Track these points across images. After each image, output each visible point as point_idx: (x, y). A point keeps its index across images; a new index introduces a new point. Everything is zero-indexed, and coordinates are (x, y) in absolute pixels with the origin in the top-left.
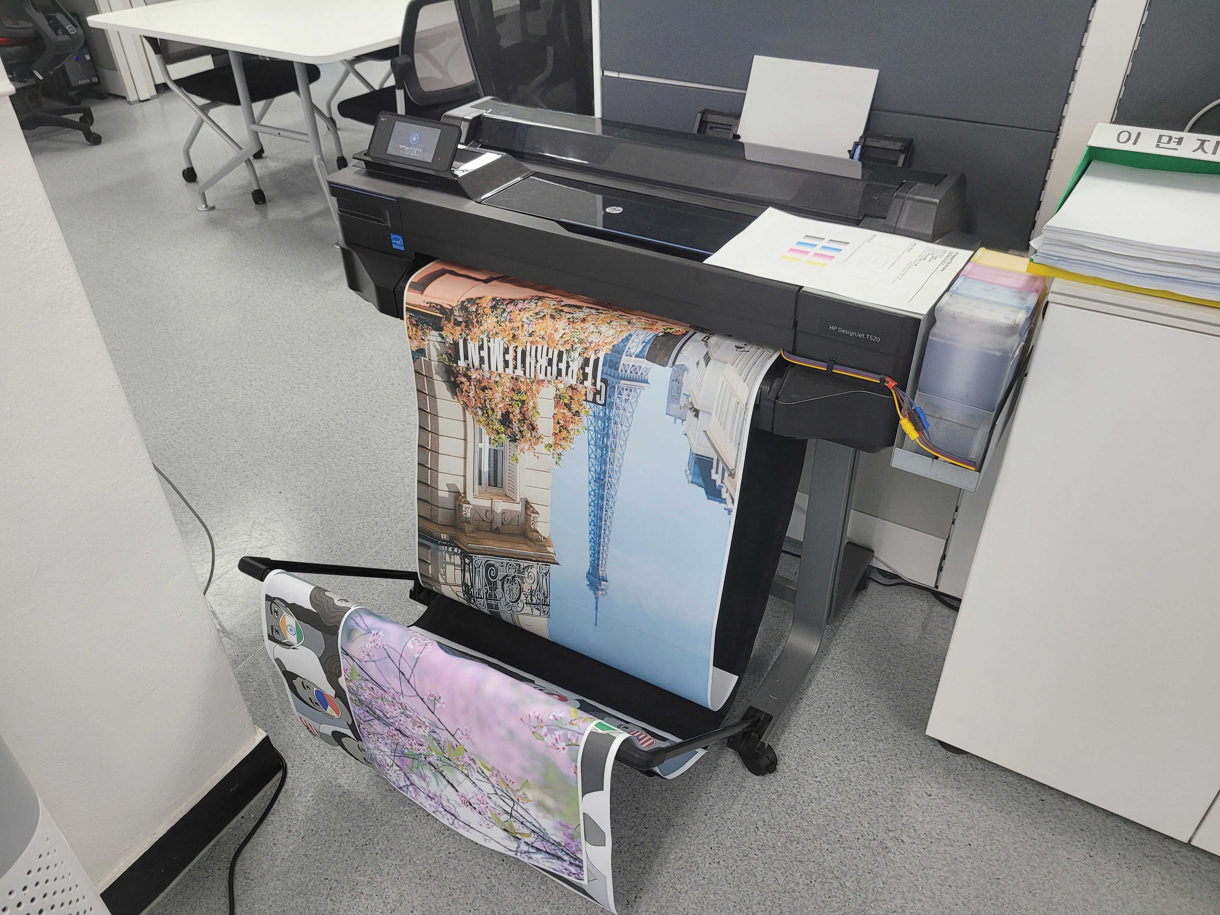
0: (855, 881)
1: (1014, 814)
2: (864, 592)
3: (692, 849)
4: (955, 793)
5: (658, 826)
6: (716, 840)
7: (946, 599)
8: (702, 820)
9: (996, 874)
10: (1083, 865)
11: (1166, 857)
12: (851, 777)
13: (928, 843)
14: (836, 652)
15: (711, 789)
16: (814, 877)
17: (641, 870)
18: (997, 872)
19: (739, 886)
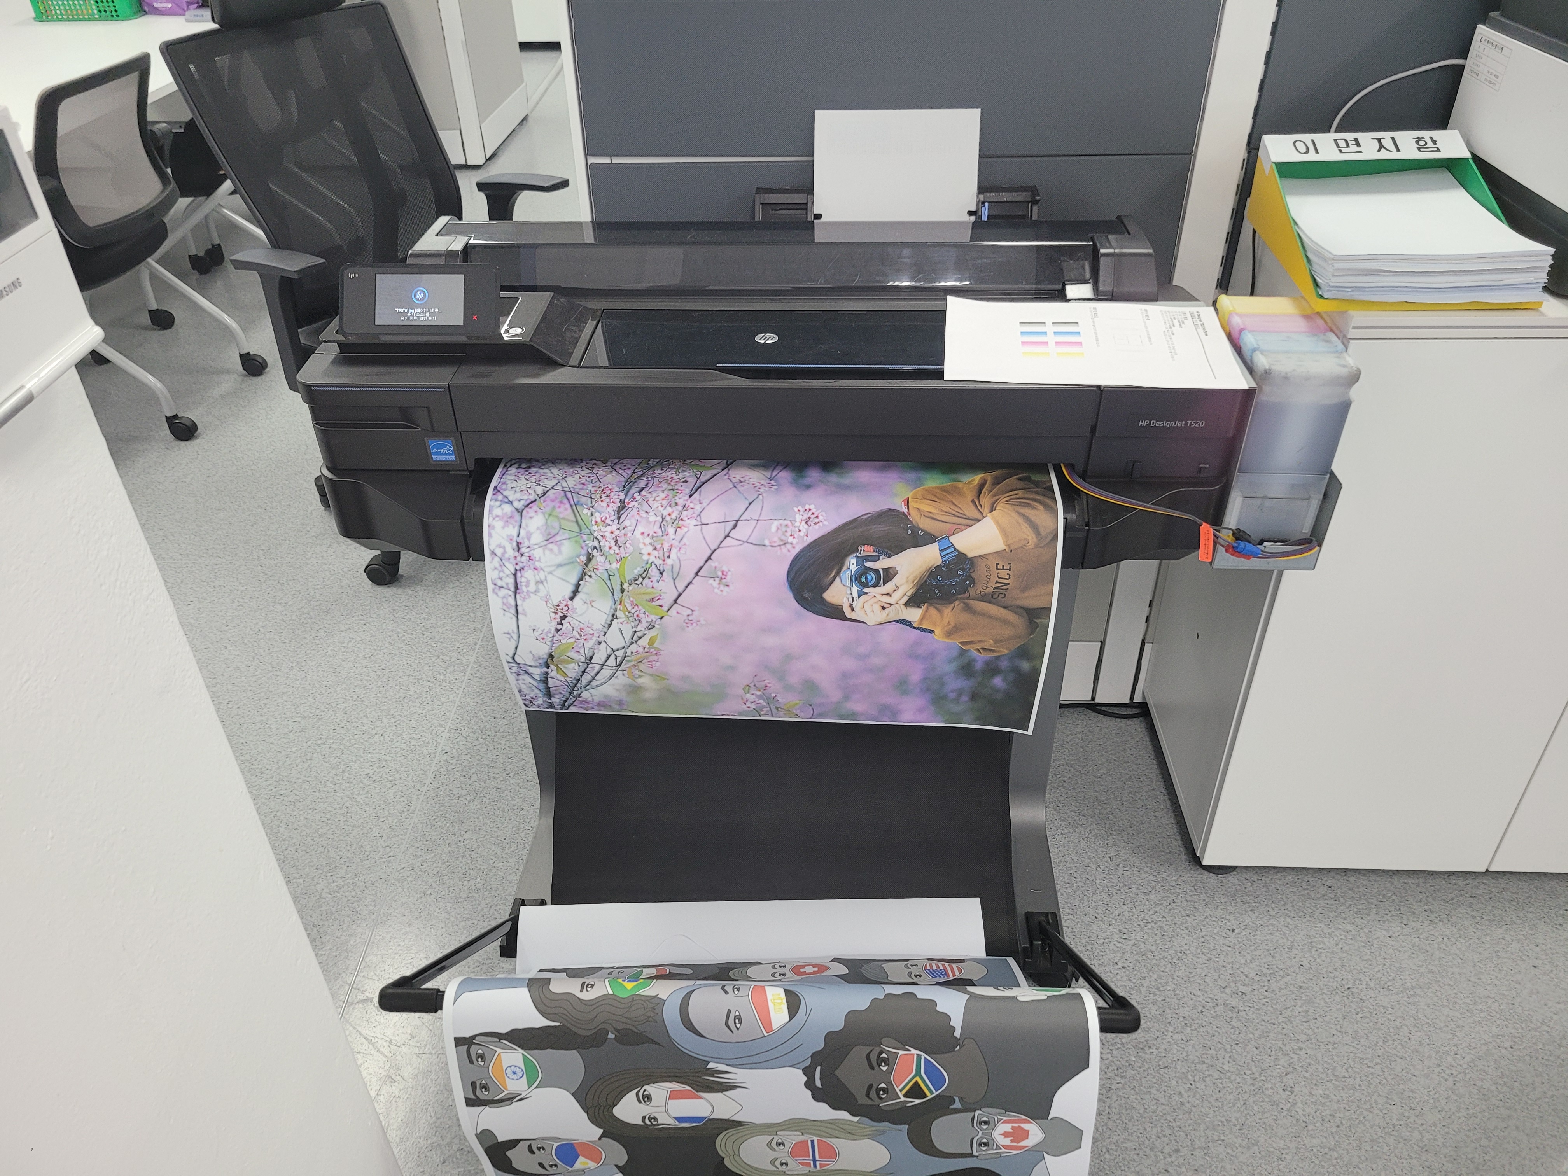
0: (1231, 1061)
1: (1317, 914)
4: (1254, 917)
9: (1344, 985)
18: (1343, 982)
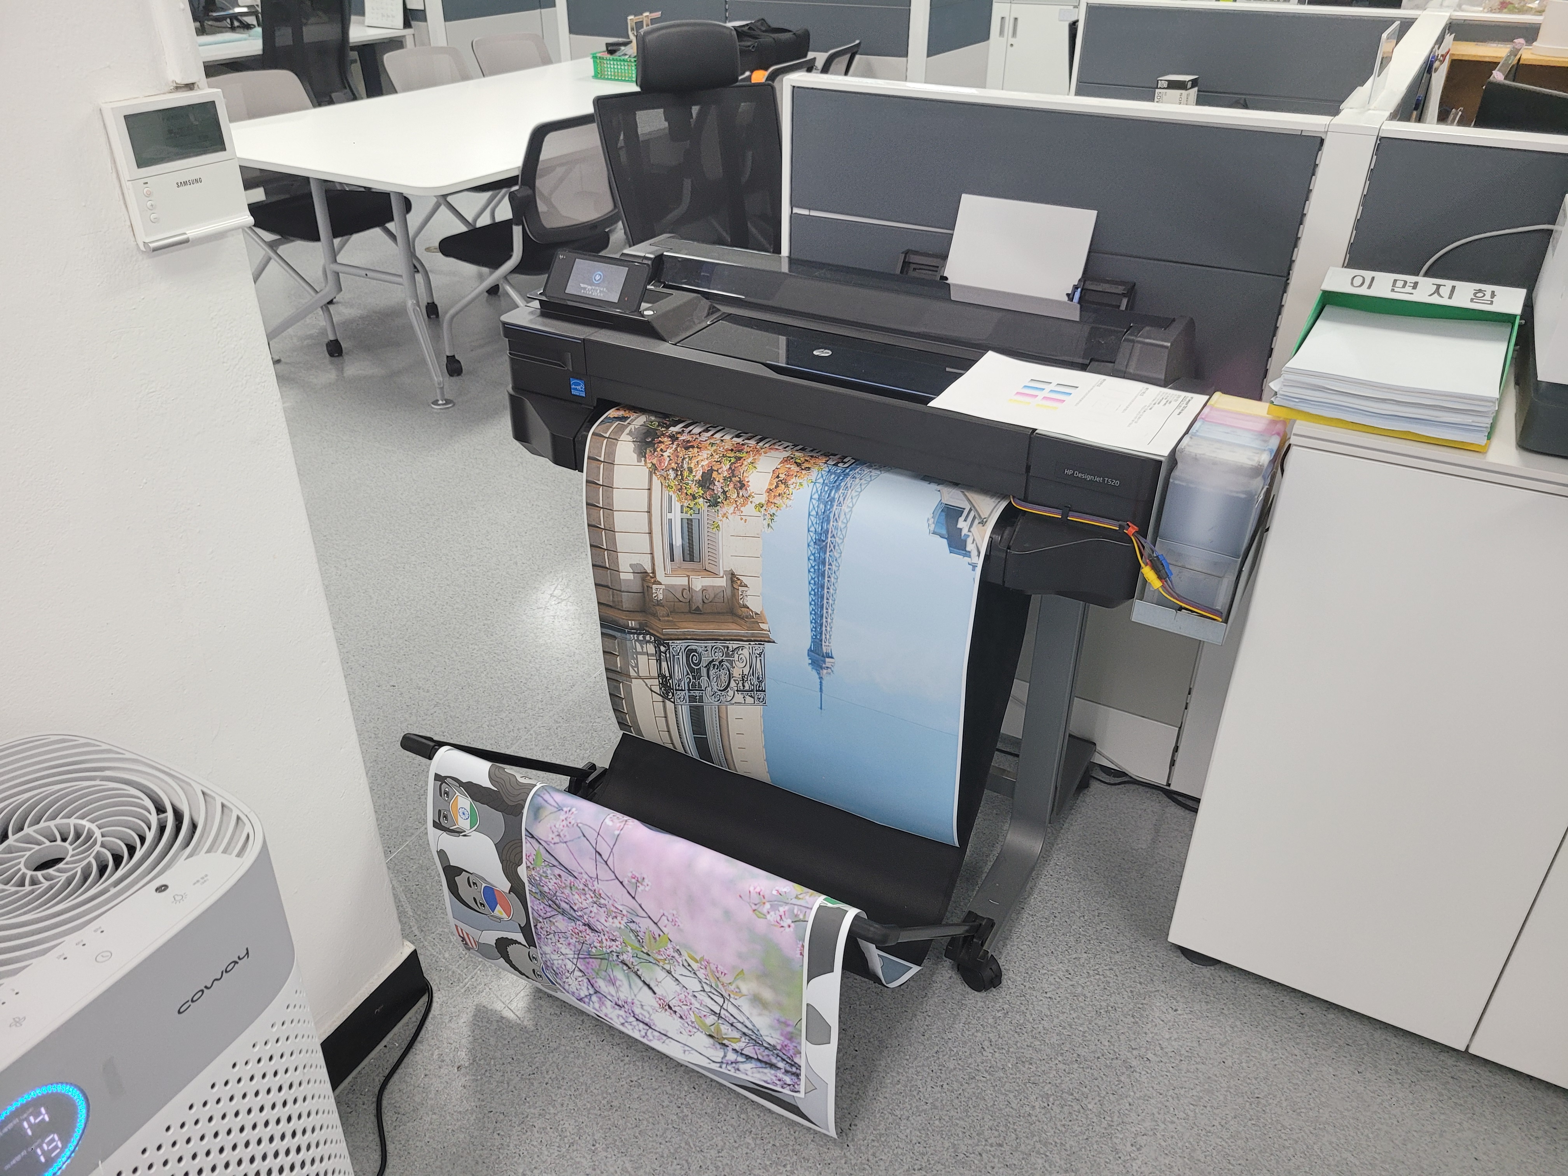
0: (1098, 1103)
1: (1271, 1029)
2: (1086, 792)
3: (910, 1072)
4: (1205, 1007)
5: (869, 1049)
6: (937, 1062)
7: (1180, 798)
8: (920, 1040)
9: (1254, 1093)
10: (1351, 1082)
11: (1442, 1072)
12: (1086, 992)
13: (1177, 1062)
14: (1059, 858)
15: (928, 1008)
16: (1051, 1099)
17: (854, 1096)
18: (1256, 1091)
19: (967, 1111)
